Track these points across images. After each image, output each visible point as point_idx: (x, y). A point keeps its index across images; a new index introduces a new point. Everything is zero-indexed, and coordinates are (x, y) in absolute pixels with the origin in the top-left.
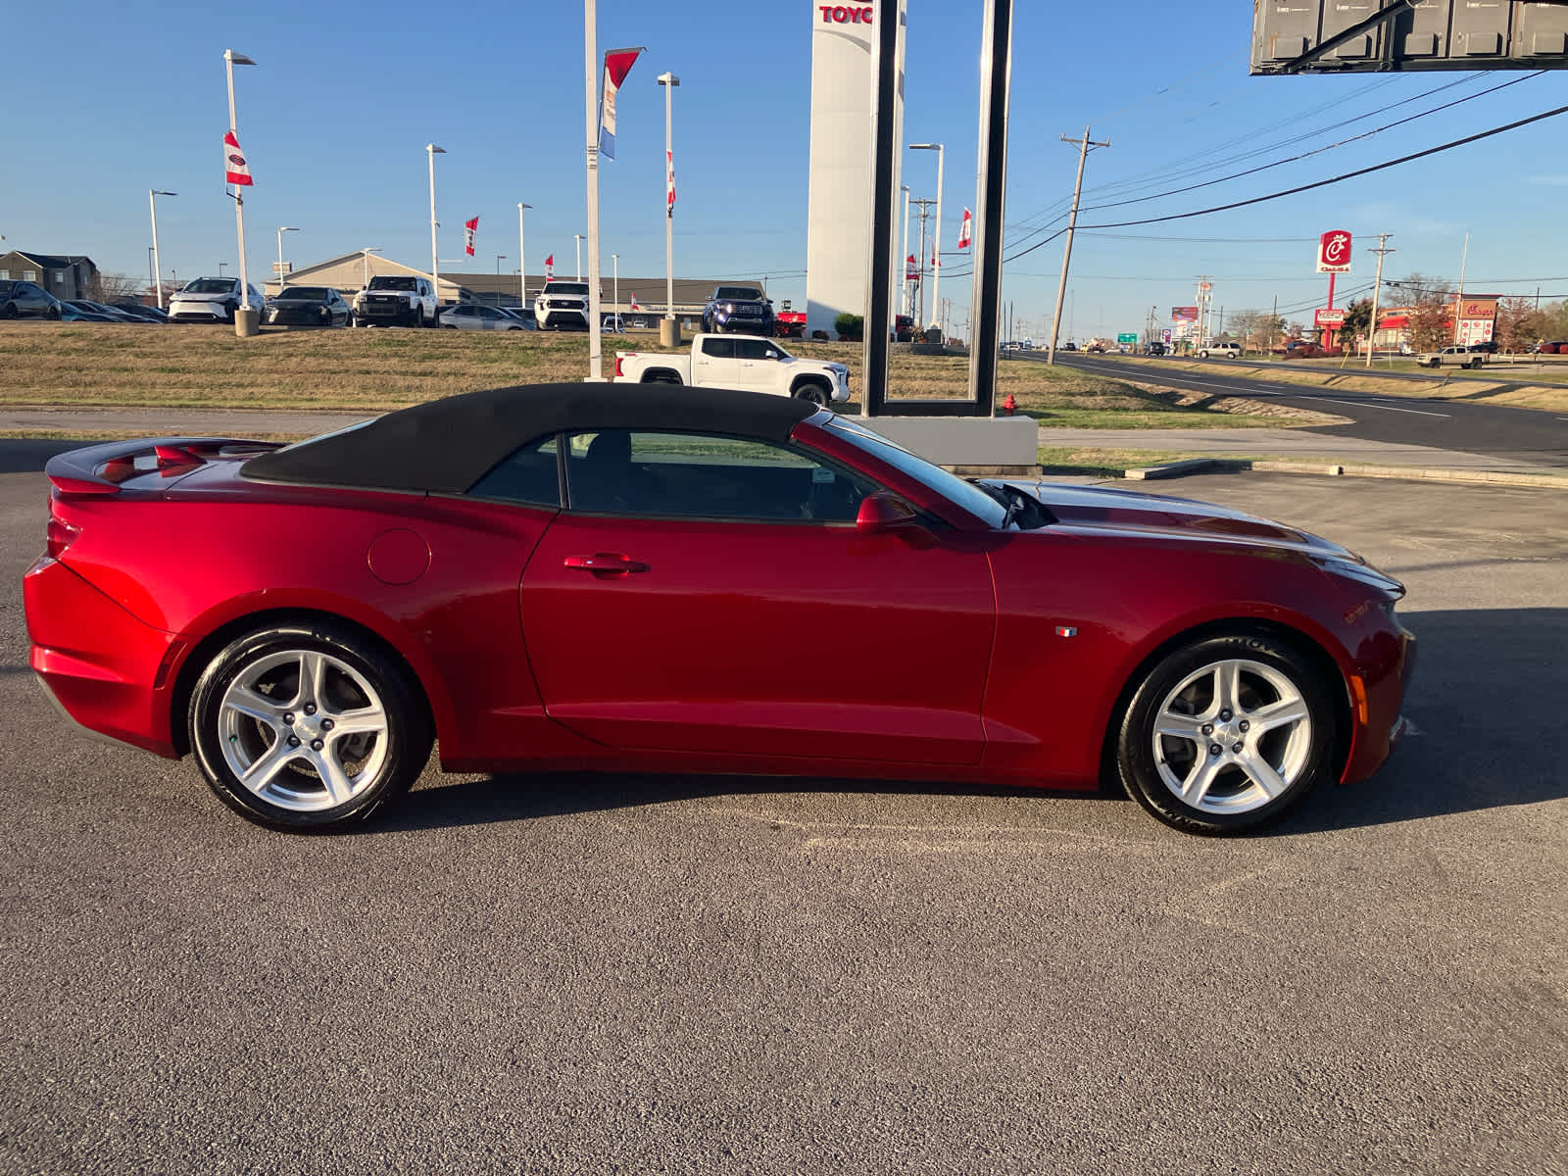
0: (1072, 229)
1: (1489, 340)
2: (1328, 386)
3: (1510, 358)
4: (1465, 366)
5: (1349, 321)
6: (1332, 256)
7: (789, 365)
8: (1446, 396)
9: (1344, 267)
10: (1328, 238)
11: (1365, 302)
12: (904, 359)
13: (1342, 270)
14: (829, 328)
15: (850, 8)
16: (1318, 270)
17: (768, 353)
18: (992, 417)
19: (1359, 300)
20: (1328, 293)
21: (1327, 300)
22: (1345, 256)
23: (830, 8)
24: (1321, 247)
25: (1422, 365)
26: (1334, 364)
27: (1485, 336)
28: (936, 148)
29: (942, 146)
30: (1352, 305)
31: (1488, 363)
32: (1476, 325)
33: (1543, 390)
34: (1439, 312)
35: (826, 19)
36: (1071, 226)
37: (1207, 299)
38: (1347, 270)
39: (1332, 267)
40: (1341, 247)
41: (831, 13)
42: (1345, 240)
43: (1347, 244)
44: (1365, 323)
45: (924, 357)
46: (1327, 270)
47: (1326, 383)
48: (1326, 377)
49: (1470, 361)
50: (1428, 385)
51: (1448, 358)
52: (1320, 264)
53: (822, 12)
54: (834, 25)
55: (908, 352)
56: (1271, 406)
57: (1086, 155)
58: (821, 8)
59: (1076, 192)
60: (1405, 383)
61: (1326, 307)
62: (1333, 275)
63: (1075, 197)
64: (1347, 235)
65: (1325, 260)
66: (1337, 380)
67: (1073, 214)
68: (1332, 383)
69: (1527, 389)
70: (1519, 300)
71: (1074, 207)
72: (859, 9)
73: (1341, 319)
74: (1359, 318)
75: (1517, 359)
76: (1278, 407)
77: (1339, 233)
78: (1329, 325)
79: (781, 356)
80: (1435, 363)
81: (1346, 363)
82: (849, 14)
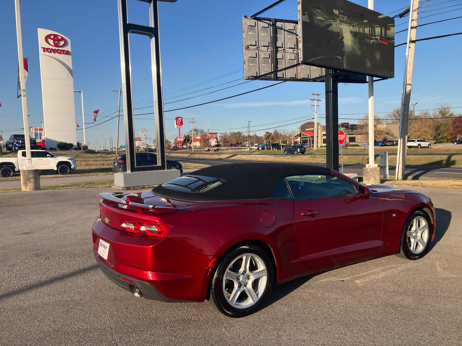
0: (119, 116)
1: (217, 144)
2: (190, 157)
3: (224, 148)
4: (215, 151)
5: (185, 140)
6: (179, 123)
7: (55, 159)
8: (222, 158)
9: (182, 126)
10: (177, 119)
11: (188, 135)
12: (84, 155)
13: (181, 127)
14: (56, 147)
15: (52, 49)
16: (176, 127)
17: (48, 155)
18: (166, 170)
19: (186, 135)
20: (179, 134)
21: (179, 135)
22: (181, 123)
23: (45, 48)
24: (175, 121)
25: (206, 151)
26: (184, 151)
27: (216, 143)
28: (80, 92)
29: (82, 91)
30: (185, 136)
31: (220, 150)
32: (213, 140)
33: (242, 155)
34: (207, 137)
35: (44, 51)
36: (118, 115)
37: (146, 135)
38: (183, 127)
39: (179, 126)
40: (180, 121)
41: (46, 50)
42: (181, 119)
43: (182, 120)
44: (188, 140)
45: (90, 154)
46: (178, 127)
47: (189, 156)
48: (189, 155)
49: (216, 149)
50: (215, 155)
51: (211, 149)
52: (176, 126)
53: (42, 49)
54: (47, 53)
55: (84, 153)
56: (186, 163)
57: (120, 95)
58: (42, 48)
59: (119, 106)
60: (209, 155)
61: (179, 137)
62: (179, 128)
63: (119, 107)
64: (181, 118)
65: (177, 124)
66: (192, 155)
67: (119, 112)
68: (191, 156)
69: (238, 155)
70: (224, 134)
71: (119, 110)
72: (55, 49)
73: (183, 140)
74: (187, 139)
75: (226, 148)
76: (188, 163)
77: (179, 117)
78: (180, 141)
79: (52, 156)
80: (209, 150)
81: (188, 151)
82: (52, 50)
